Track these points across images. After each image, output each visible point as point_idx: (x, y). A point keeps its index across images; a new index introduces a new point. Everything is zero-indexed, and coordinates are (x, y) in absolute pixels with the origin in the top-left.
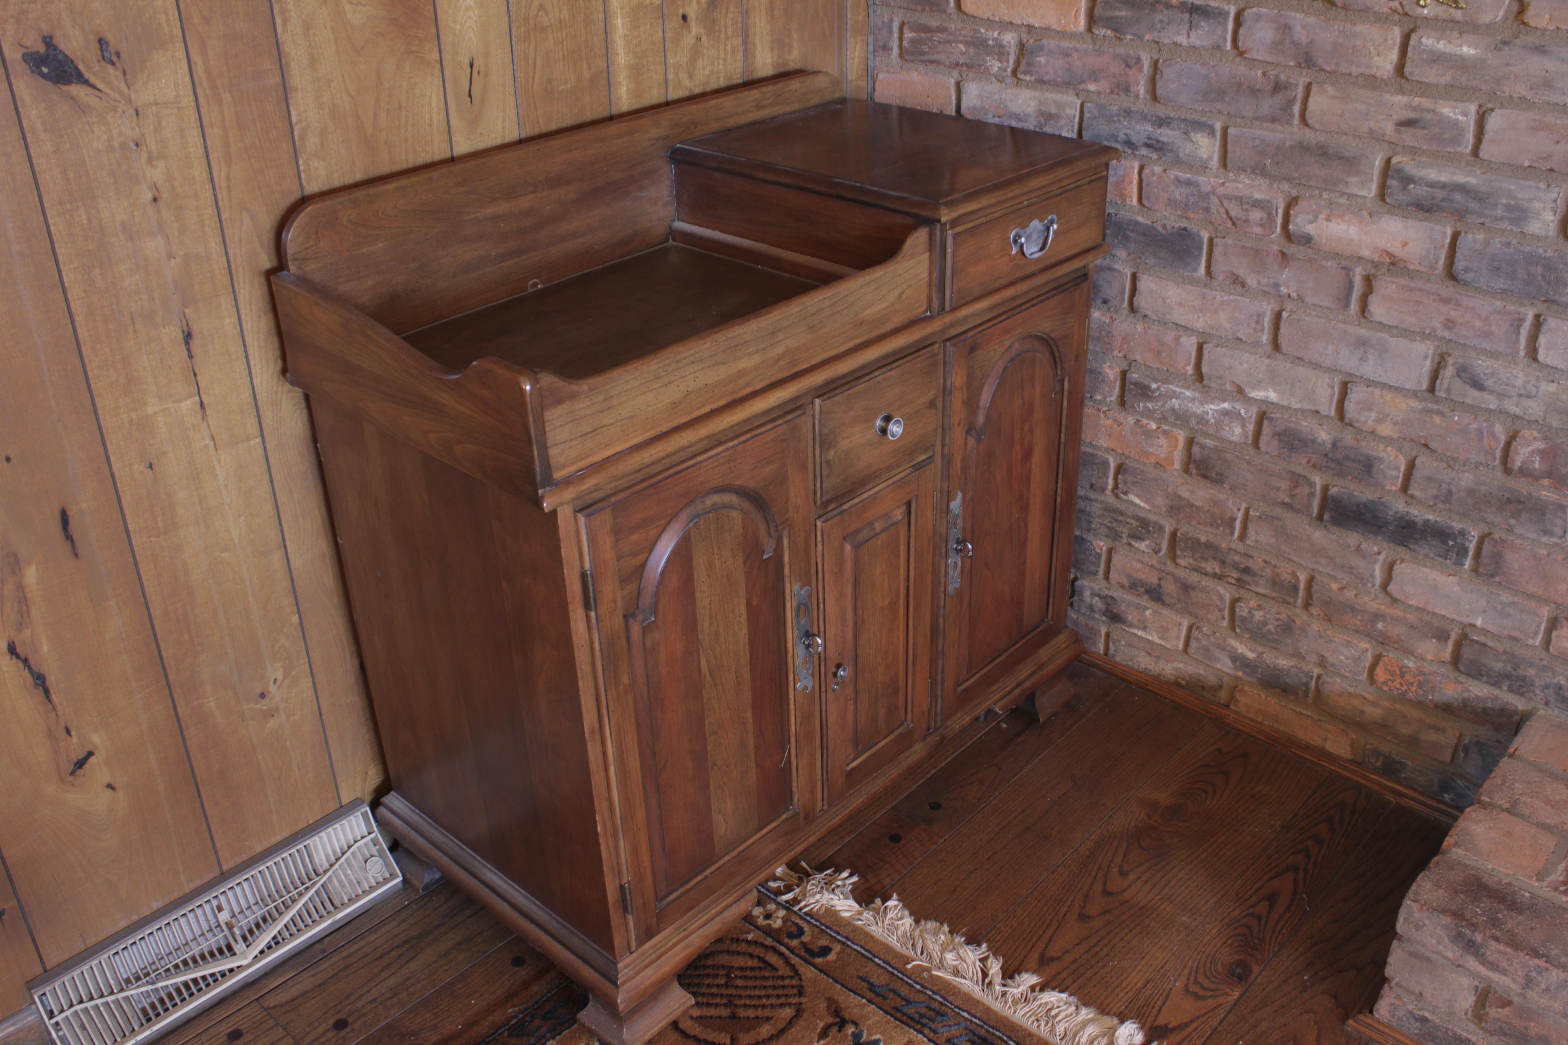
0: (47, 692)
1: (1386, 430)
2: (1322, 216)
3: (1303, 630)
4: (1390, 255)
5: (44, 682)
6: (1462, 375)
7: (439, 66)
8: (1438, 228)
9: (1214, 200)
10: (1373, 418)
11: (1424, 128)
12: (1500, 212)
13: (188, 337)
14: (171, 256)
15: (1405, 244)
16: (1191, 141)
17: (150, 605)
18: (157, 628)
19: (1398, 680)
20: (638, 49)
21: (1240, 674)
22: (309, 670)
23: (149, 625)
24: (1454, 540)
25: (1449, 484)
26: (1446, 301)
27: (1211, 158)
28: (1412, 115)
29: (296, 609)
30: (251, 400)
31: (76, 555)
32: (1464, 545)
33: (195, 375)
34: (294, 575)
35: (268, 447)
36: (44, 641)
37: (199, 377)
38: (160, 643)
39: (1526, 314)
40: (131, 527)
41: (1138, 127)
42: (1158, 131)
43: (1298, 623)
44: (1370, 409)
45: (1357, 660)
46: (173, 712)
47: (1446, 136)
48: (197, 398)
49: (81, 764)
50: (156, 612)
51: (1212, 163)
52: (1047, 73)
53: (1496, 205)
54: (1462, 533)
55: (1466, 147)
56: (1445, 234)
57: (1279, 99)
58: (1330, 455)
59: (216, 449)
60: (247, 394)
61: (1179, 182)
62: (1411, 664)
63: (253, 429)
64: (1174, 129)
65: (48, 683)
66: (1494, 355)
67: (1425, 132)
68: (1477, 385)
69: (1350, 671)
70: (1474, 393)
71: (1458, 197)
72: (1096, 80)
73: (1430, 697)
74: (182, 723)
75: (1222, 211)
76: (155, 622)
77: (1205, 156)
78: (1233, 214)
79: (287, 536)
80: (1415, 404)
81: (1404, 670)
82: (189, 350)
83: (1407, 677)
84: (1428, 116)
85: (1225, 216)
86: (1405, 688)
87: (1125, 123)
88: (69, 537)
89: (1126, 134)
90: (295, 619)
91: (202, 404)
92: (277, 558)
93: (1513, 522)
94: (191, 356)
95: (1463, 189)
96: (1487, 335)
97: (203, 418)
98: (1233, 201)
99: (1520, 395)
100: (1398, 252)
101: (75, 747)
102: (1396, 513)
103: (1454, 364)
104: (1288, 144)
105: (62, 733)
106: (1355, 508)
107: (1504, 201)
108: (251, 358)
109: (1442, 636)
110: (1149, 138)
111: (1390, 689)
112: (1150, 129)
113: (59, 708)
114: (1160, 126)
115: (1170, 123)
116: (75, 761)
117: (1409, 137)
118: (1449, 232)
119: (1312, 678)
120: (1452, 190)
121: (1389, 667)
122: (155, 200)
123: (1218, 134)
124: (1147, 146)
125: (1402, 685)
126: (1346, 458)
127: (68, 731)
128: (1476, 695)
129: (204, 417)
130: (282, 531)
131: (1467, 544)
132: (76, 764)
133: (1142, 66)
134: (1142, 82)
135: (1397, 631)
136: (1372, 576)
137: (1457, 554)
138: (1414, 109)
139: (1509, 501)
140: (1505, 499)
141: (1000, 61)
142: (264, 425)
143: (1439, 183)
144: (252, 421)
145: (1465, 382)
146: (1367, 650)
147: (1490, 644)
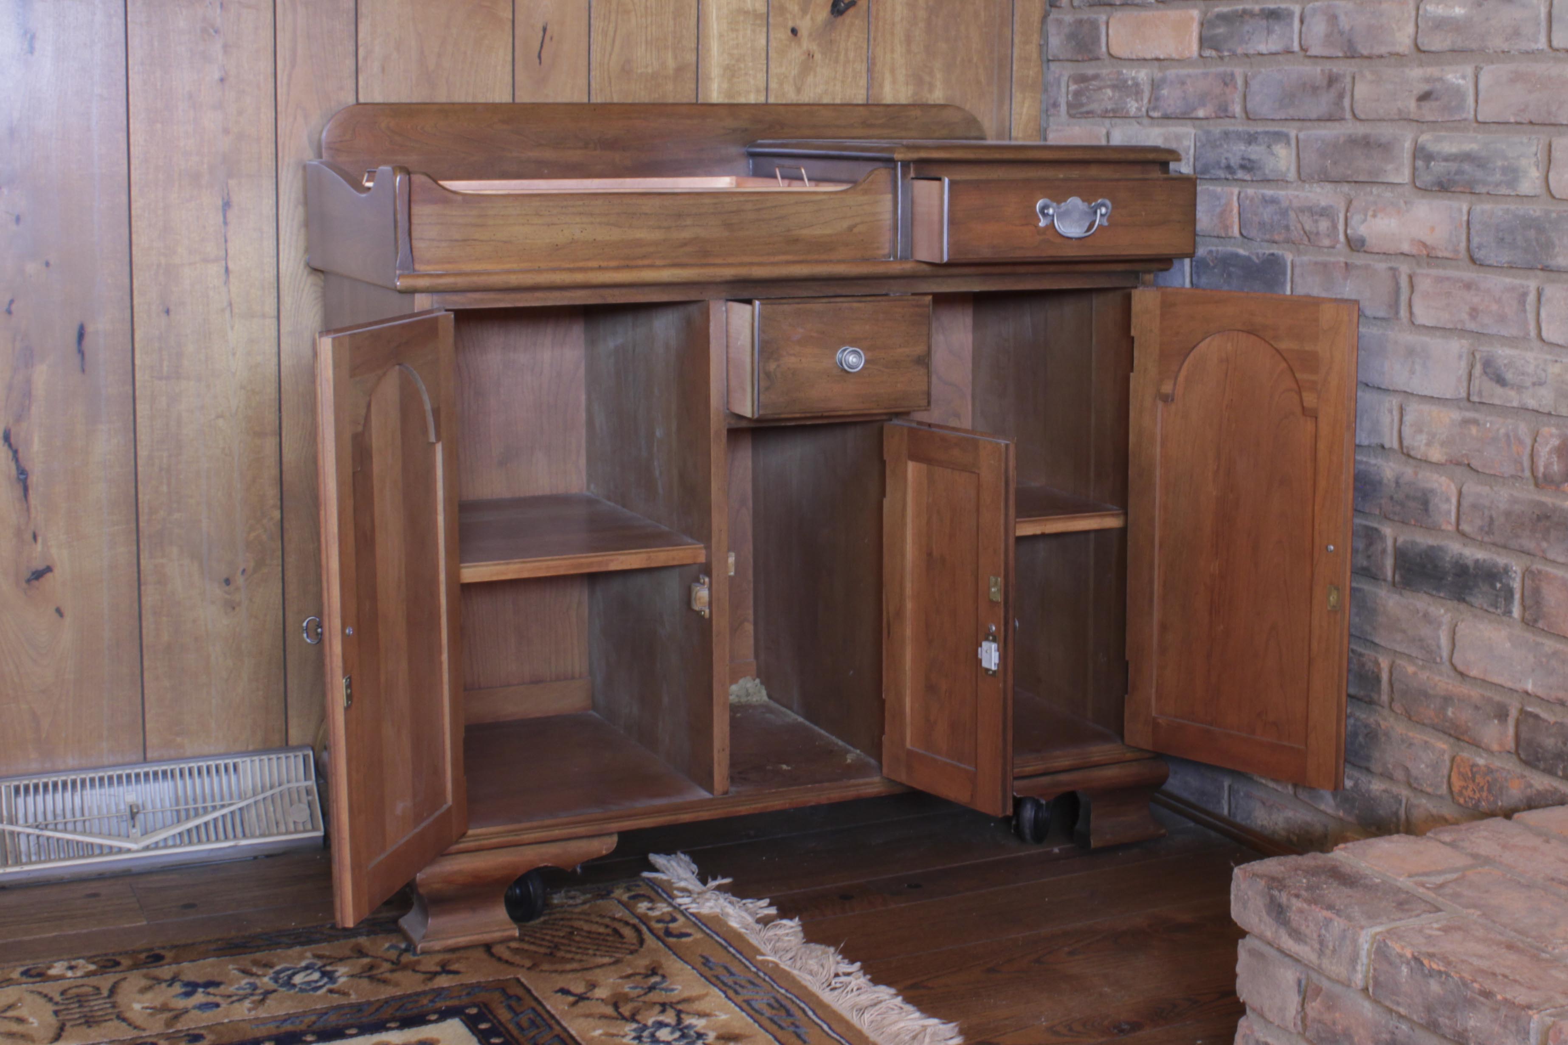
0: (26, 489)
1: (1436, 455)
2: (1370, 213)
3: (1386, 734)
4: (1424, 245)
5: (26, 479)
6: (1488, 370)
7: (510, 24)
8: (1455, 204)
9: (1292, 215)
10: (1424, 441)
11: (1437, 99)
12: (1498, 177)
13: (227, 205)
14: (226, 131)
15: (1433, 229)
16: (1273, 154)
17: (138, 443)
18: (140, 469)
19: (1471, 786)
20: (735, 52)
21: (1341, 813)
22: (280, 575)
23: (133, 463)
24: (1501, 582)
25: (1490, 508)
26: (1468, 286)
27: (1288, 169)
28: (1426, 87)
29: (279, 503)
30: (273, 280)
31: (83, 371)
32: (1508, 585)
33: (226, 241)
34: (285, 468)
35: (282, 331)
36: (36, 440)
37: (229, 244)
38: (139, 484)
39: (1528, 287)
40: (138, 362)
41: (1234, 148)
42: (1250, 149)
43: (1383, 727)
44: (1421, 431)
45: (1435, 767)
46: (135, 561)
47: (1453, 104)
48: (224, 262)
49: (39, 575)
50: (143, 453)
51: (1290, 175)
52: (1169, 105)
53: (1494, 170)
54: (1506, 570)
55: (1469, 112)
56: (1460, 210)
57: (1333, 93)
58: (1395, 496)
59: (232, 316)
60: (271, 275)
61: (1266, 201)
62: (1481, 762)
63: (271, 309)
64: (1260, 145)
65: (29, 481)
66: (1511, 341)
67: (1438, 103)
68: (1501, 381)
69: (1431, 785)
70: (1499, 390)
71: (1466, 167)
72: (1204, 105)
73: (1500, 804)
74: (142, 576)
75: (1299, 226)
76: (140, 462)
77: (1284, 169)
78: (1307, 228)
79: (284, 425)
80: (1456, 415)
81: (1474, 769)
82: (225, 217)
83: (1479, 779)
84: (1438, 85)
85: (1302, 232)
86: (1477, 796)
87: (1225, 146)
88: (81, 352)
89: (1226, 159)
90: (277, 514)
91: (227, 270)
92: (270, 444)
93: (1544, 545)
94: (226, 223)
95: (1468, 157)
96: (1502, 319)
97: (225, 283)
98: (1306, 213)
99: (1534, 384)
100: (1429, 240)
101: (36, 556)
102: (1452, 557)
103: (1481, 358)
104: (1341, 140)
105: (28, 537)
106: (1418, 560)
107: (1499, 163)
108: (281, 241)
109: (1502, 714)
110: (1243, 159)
111: (1465, 801)
112: (1243, 148)
113: (33, 511)
114: (1250, 143)
115: (1256, 138)
116: (34, 570)
117: (1429, 111)
118: (1465, 208)
119: (1401, 801)
120: (1461, 161)
121: (1461, 769)
122: (222, 80)
123: (1293, 142)
124: (1243, 167)
125: (1475, 792)
126: (1407, 497)
127: (35, 537)
128: (1537, 790)
129: (227, 282)
130: (280, 418)
131: (1511, 583)
132: (33, 573)
133: (1236, 83)
134: (1237, 100)
135: (1465, 716)
136: (1439, 647)
137: (1505, 600)
138: (1427, 80)
139: (1539, 518)
140: (1535, 516)
141: (1137, 101)
142: (282, 308)
143: (1451, 155)
144: (271, 301)
145: (1491, 379)
146: (1444, 751)
147: (1543, 715)
